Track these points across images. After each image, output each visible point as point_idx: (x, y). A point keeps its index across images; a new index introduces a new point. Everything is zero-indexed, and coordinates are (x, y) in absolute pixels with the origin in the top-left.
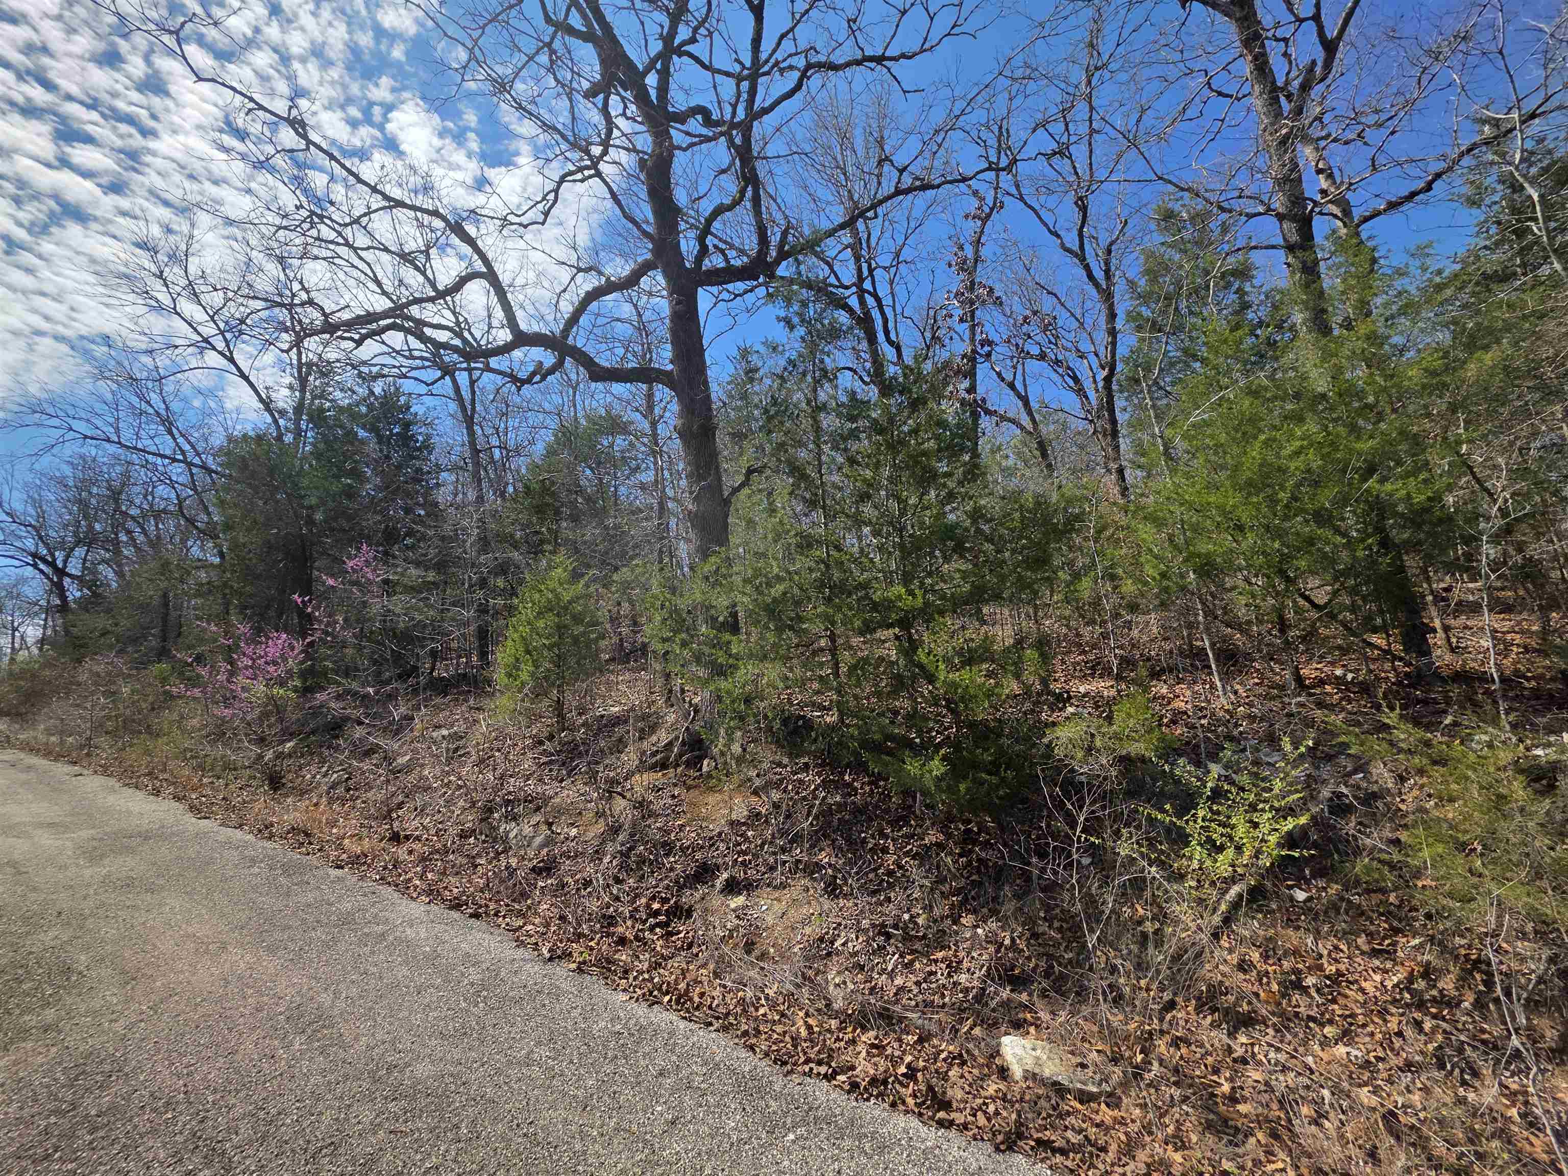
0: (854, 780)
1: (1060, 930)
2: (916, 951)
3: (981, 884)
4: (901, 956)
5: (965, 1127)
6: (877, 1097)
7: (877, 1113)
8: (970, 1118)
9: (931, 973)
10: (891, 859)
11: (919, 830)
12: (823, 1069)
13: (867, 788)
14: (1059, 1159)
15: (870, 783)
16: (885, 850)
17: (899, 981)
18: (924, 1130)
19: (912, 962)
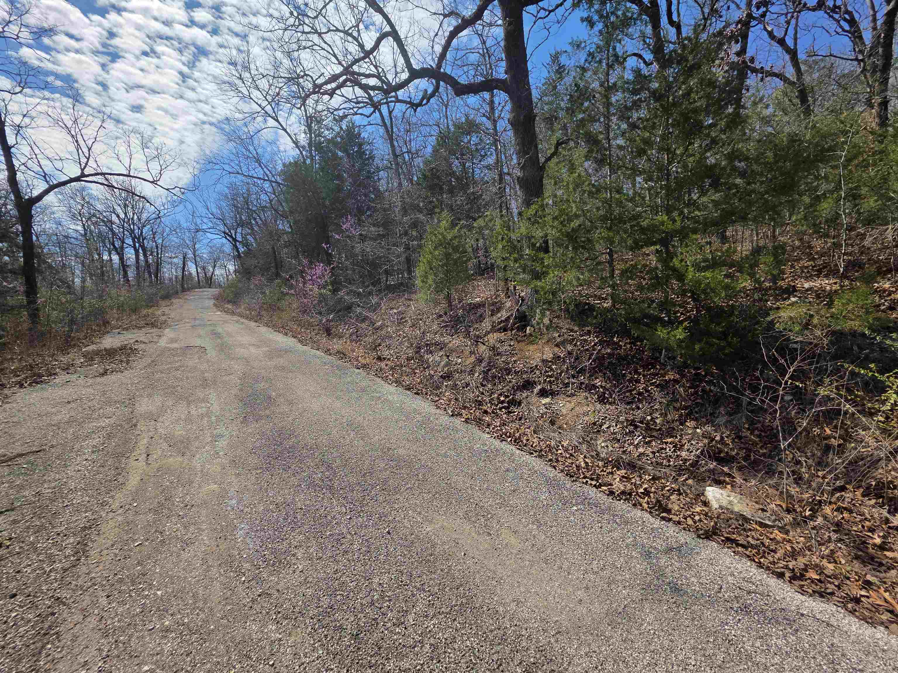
0: (620, 341)
1: (759, 436)
2: (654, 436)
3: (702, 405)
4: (643, 438)
5: (679, 523)
6: (625, 500)
7: (624, 507)
8: (682, 519)
9: (662, 449)
10: (641, 387)
11: (662, 372)
12: (594, 483)
13: (628, 346)
14: (740, 549)
15: (630, 343)
16: (638, 381)
17: (641, 450)
18: (652, 520)
19: (650, 442)
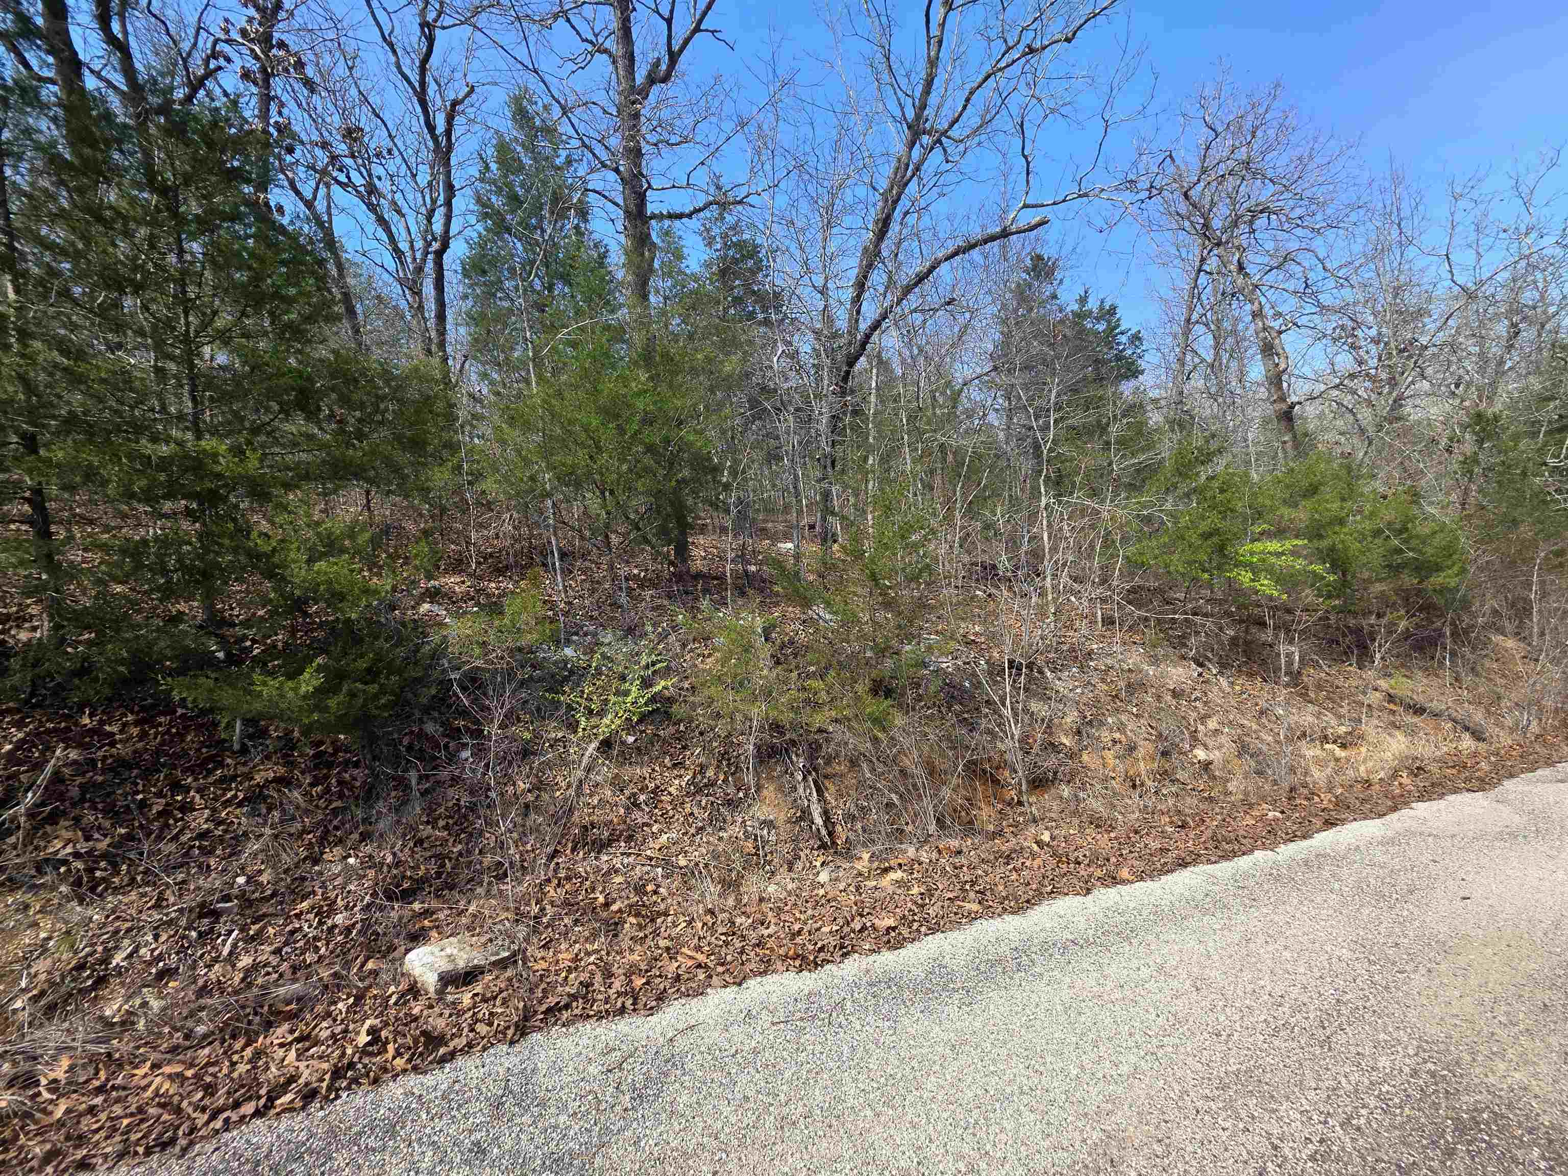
0: (102, 723)
2: (265, 915)
3: (345, 809)
4: (242, 930)
5: (470, 1045)
6: (348, 1088)
7: (359, 1101)
8: (471, 1035)
9: (292, 933)
10: (200, 820)
11: (241, 769)
12: (248, 1108)
13: (135, 731)
15: (136, 723)
16: (188, 808)
17: (245, 961)
18: (429, 1080)
19: (260, 932)
